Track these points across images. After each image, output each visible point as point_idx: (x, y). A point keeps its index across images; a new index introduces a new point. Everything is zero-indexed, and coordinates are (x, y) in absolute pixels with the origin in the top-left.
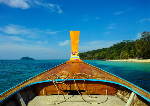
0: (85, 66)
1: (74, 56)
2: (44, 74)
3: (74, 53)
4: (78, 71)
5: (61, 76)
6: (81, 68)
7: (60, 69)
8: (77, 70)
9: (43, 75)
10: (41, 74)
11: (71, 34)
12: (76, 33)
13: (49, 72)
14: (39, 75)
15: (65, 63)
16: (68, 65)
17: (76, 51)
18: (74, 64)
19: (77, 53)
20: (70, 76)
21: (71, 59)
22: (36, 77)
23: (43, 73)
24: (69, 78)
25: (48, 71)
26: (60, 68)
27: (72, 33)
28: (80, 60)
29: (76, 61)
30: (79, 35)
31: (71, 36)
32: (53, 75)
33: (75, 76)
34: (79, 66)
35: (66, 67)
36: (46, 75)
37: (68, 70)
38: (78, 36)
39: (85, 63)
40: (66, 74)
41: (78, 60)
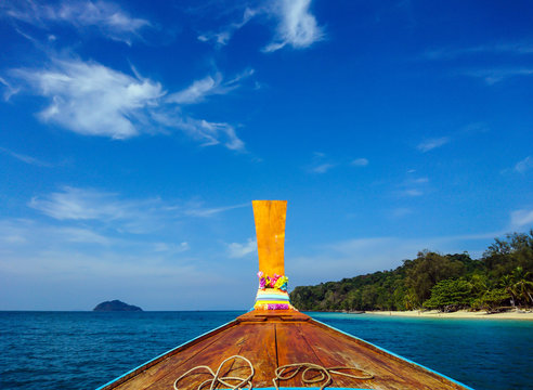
0: (315, 333)
1: (270, 293)
2: (159, 366)
3: (268, 282)
4: (288, 355)
5: (226, 375)
6: (297, 341)
7: (220, 347)
8: (284, 351)
9: (153, 371)
10: (148, 367)
11: (255, 210)
12: (273, 208)
13: (178, 356)
14: (141, 371)
15: (238, 323)
16: (246, 331)
17: (276, 271)
18: (270, 327)
19: (280, 283)
20: (261, 377)
21: (259, 304)
22: (130, 377)
23: (155, 364)
24: (256, 382)
25: (174, 353)
26: (218, 341)
27: (259, 207)
28: (291, 307)
29: (275, 314)
30: (284, 216)
31: (257, 220)
32: (193, 373)
33: (278, 376)
34: (290, 333)
35: (241, 339)
36: (167, 369)
37: (249, 349)
38: (280, 217)
39: (312, 322)
40: (242, 367)
41: (286, 308)
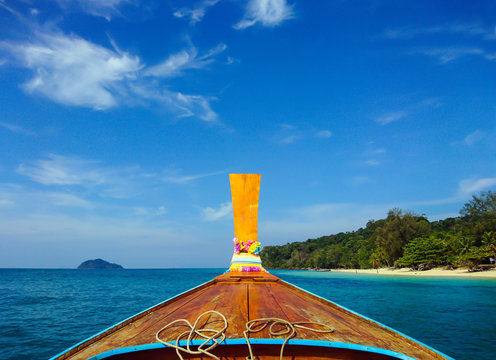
0: (283, 293)
1: (244, 257)
2: (143, 320)
3: (242, 247)
4: (258, 311)
5: (203, 327)
6: (267, 299)
7: (198, 304)
8: (255, 308)
9: (138, 323)
10: (133, 320)
11: (232, 182)
12: (249, 182)
13: (160, 311)
14: (127, 324)
15: (215, 283)
16: (222, 290)
17: (249, 237)
18: (243, 287)
19: (253, 248)
20: (233, 330)
21: (234, 266)
22: (117, 329)
23: (139, 317)
24: (229, 334)
25: (156, 309)
26: (196, 298)
27: (235, 179)
28: (263, 269)
29: (249, 276)
30: (258, 188)
31: (233, 191)
32: (173, 326)
33: (249, 329)
34: (261, 292)
35: (217, 297)
36: (150, 322)
37: (223, 306)
38: (254, 189)
39: (281, 283)
40: (217, 321)
41: (259, 270)
